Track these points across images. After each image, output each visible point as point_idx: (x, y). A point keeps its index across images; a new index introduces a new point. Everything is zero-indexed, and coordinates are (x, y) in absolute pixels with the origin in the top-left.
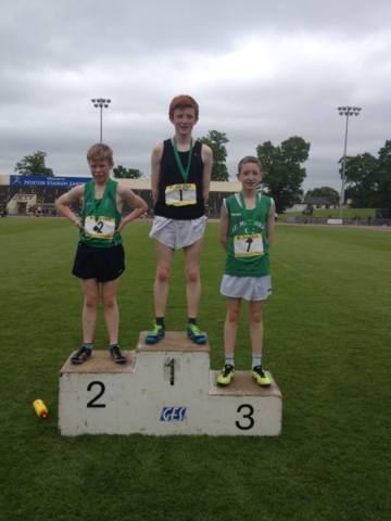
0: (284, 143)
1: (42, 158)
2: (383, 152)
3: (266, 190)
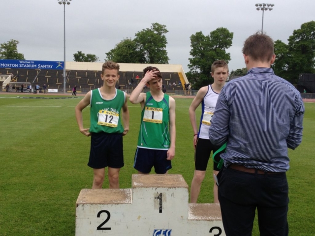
0: (213, 33)
1: (15, 45)
2: (291, 39)
3: (199, 71)
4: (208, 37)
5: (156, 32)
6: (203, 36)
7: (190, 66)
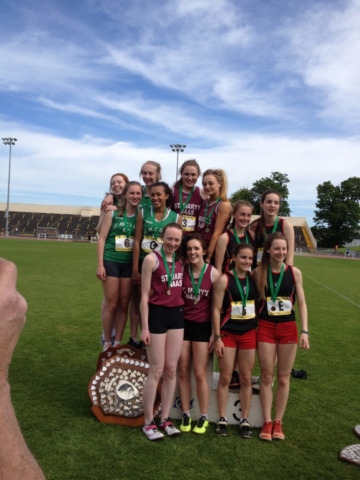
0: (344, 184)
3: (326, 225)
4: (338, 188)
5: (276, 182)
6: (332, 186)
7: (315, 220)
